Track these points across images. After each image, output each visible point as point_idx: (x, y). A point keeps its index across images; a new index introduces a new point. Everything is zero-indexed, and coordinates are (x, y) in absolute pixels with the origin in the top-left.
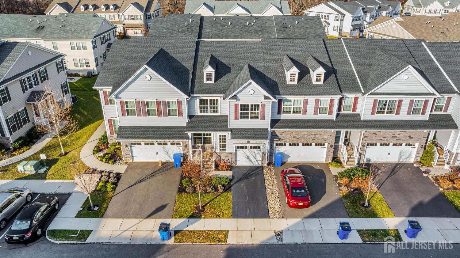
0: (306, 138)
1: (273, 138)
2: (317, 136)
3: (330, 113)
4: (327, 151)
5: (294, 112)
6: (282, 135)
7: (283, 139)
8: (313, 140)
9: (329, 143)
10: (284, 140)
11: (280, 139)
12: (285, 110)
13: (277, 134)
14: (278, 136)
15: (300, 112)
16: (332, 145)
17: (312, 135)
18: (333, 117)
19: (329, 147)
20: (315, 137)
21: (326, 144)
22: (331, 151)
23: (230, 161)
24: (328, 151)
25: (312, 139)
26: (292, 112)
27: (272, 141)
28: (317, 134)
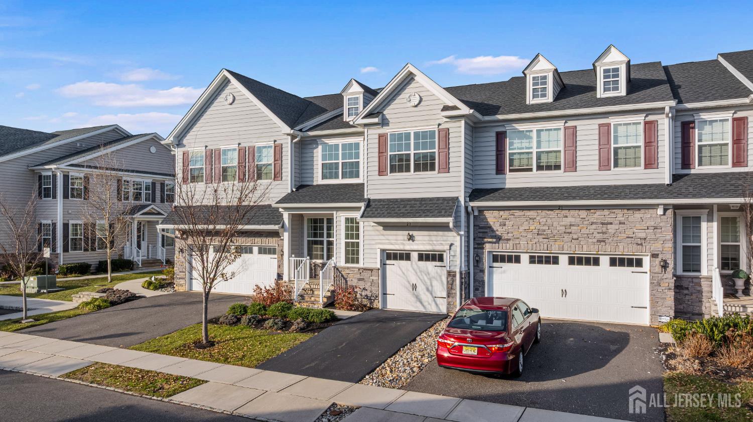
0: (575, 236)
1: (481, 235)
2: (612, 229)
3: (651, 163)
4: (651, 283)
5: (540, 168)
6: (505, 225)
7: (508, 240)
8: (599, 241)
9: (654, 256)
10: (511, 243)
11: (499, 239)
13: (491, 223)
14: (493, 231)
15: (557, 167)
16: (665, 261)
17: (594, 226)
18: (663, 175)
19: (658, 269)
20: (603, 233)
21: (646, 261)
22: (664, 285)
24: (655, 284)
25: (595, 240)
26: (534, 167)
27: (478, 244)
28: (611, 224)
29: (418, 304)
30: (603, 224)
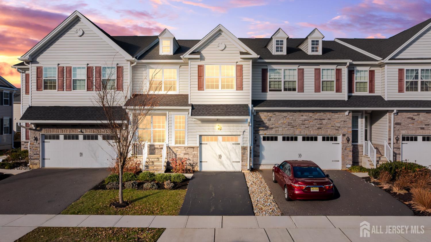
0: (307, 126)
1: (257, 126)
2: (324, 122)
3: (339, 90)
4: (342, 149)
5: (285, 90)
6: (270, 120)
7: (272, 128)
8: (319, 128)
9: (344, 135)
10: (274, 129)
11: (267, 128)
12: (272, 86)
13: (263, 119)
14: (264, 123)
15: (294, 90)
16: (348, 137)
17: (316, 121)
18: (344, 96)
19: (345, 141)
20: (321, 124)
21: (340, 138)
22: (348, 149)
23: (191, 162)
24: (344, 149)
25: (316, 128)
26: (283, 89)
27: (256, 131)
28: (324, 119)
29: (222, 167)
30: (320, 119)
